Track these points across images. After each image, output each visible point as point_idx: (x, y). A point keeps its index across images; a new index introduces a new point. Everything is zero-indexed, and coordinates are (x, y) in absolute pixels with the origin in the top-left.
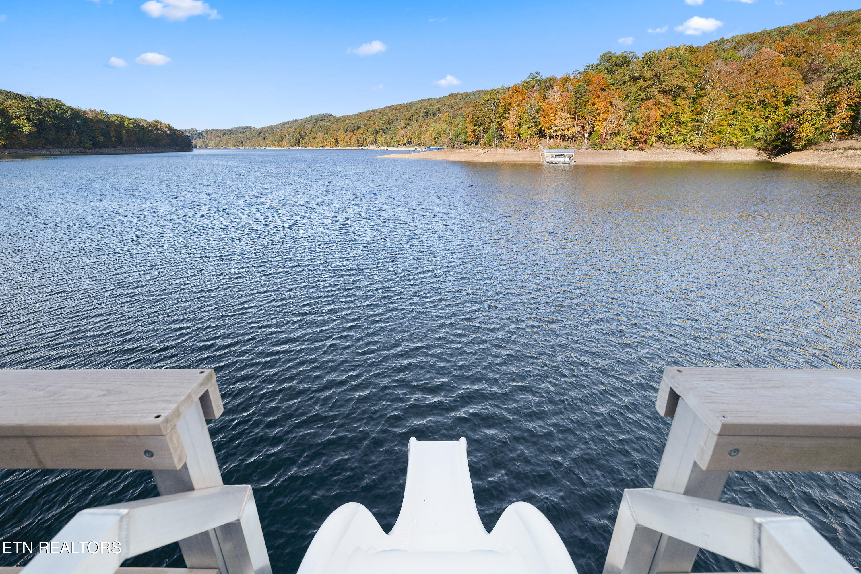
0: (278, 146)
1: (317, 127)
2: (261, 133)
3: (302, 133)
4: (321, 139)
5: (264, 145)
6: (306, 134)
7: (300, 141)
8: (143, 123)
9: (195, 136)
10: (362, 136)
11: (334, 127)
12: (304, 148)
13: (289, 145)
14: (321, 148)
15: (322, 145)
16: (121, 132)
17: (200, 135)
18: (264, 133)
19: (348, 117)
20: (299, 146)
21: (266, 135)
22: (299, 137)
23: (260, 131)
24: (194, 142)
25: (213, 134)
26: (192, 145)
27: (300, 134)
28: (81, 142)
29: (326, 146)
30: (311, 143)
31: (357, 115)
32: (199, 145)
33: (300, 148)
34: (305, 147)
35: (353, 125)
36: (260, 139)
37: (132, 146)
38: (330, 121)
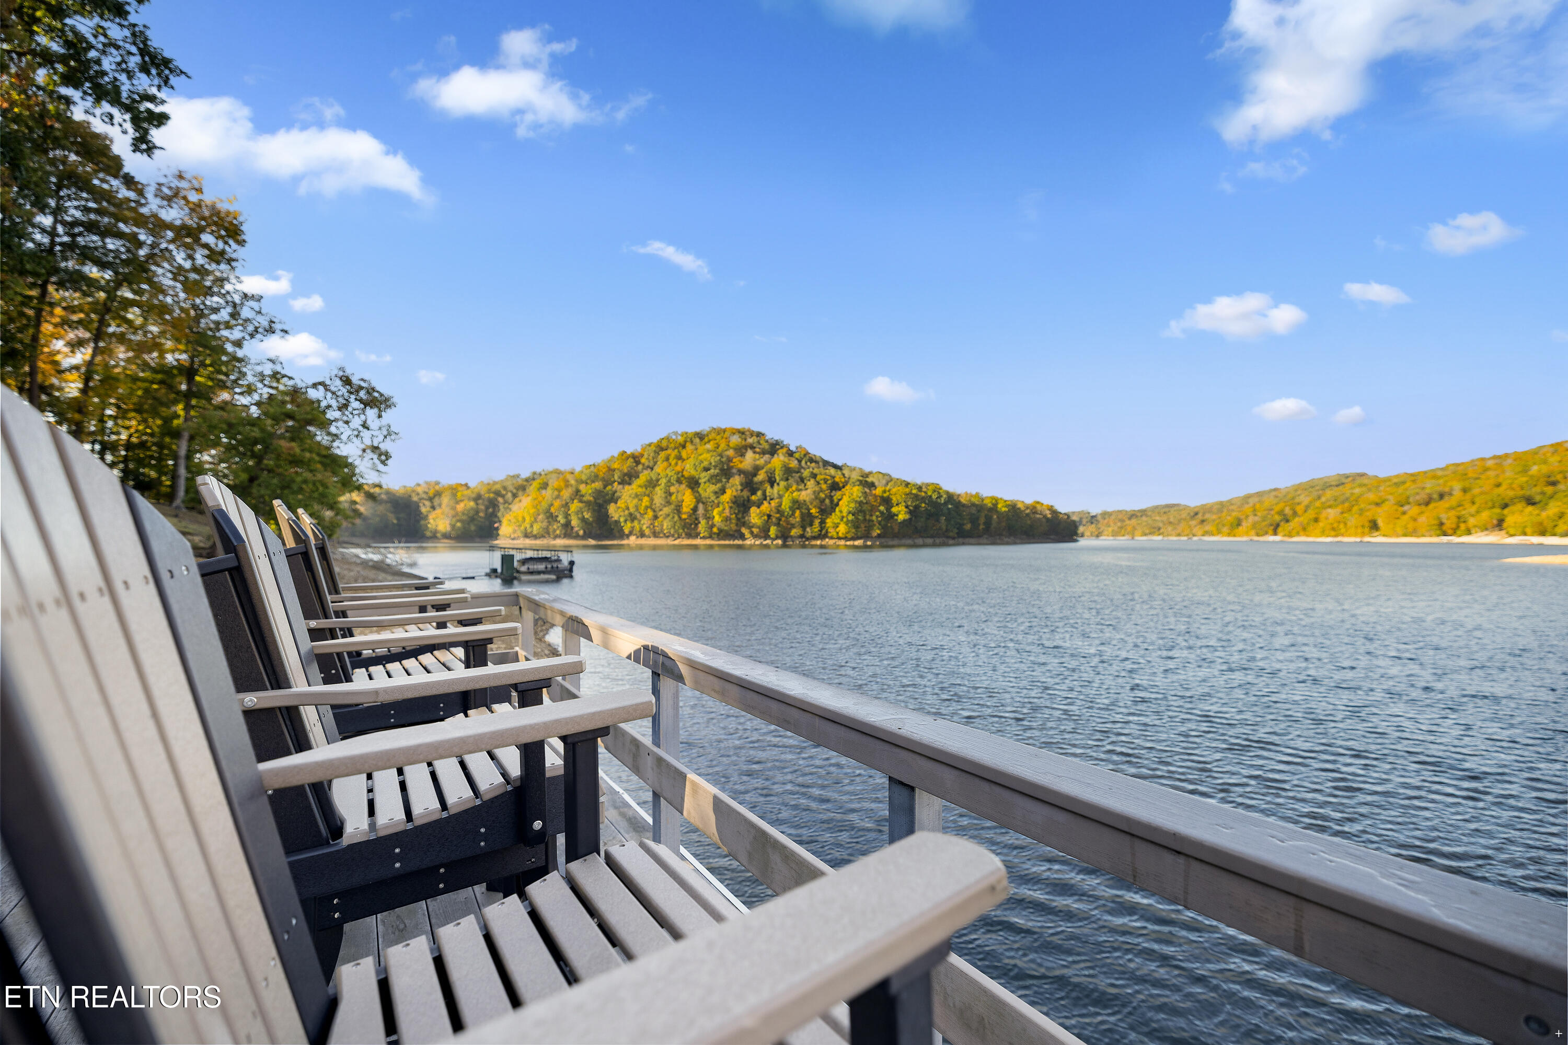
0: (1229, 535)
1: (1323, 499)
2: (1196, 514)
3: (1287, 511)
4: (1330, 521)
5: (1200, 532)
6: (1295, 514)
7: (1278, 525)
8: (1020, 505)
9: (1084, 521)
10: (1452, 514)
11: (1372, 496)
12: (1286, 539)
13: (1253, 532)
14: (1329, 540)
15: (1333, 533)
16: (991, 518)
17: (1093, 519)
18: (1204, 514)
19: (1412, 475)
20: (1275, 533)
21: (1207, 516)
22: (1277, 518)
23: (1196, 510)
24: (1081, 529)
25: (1113, 517)
26: (1076, 534)
27: (1281, 513)
28: (947, 530)
29: (1342, 535)
30: (1304, 529)
31: (1442, 469)
32: (1087, 533)
33: (1277, 538)
34: (1290, 536)
35: (1428, 491)
36: (1193, 523)
37: (1000, 535)
38: (1361, 485)
